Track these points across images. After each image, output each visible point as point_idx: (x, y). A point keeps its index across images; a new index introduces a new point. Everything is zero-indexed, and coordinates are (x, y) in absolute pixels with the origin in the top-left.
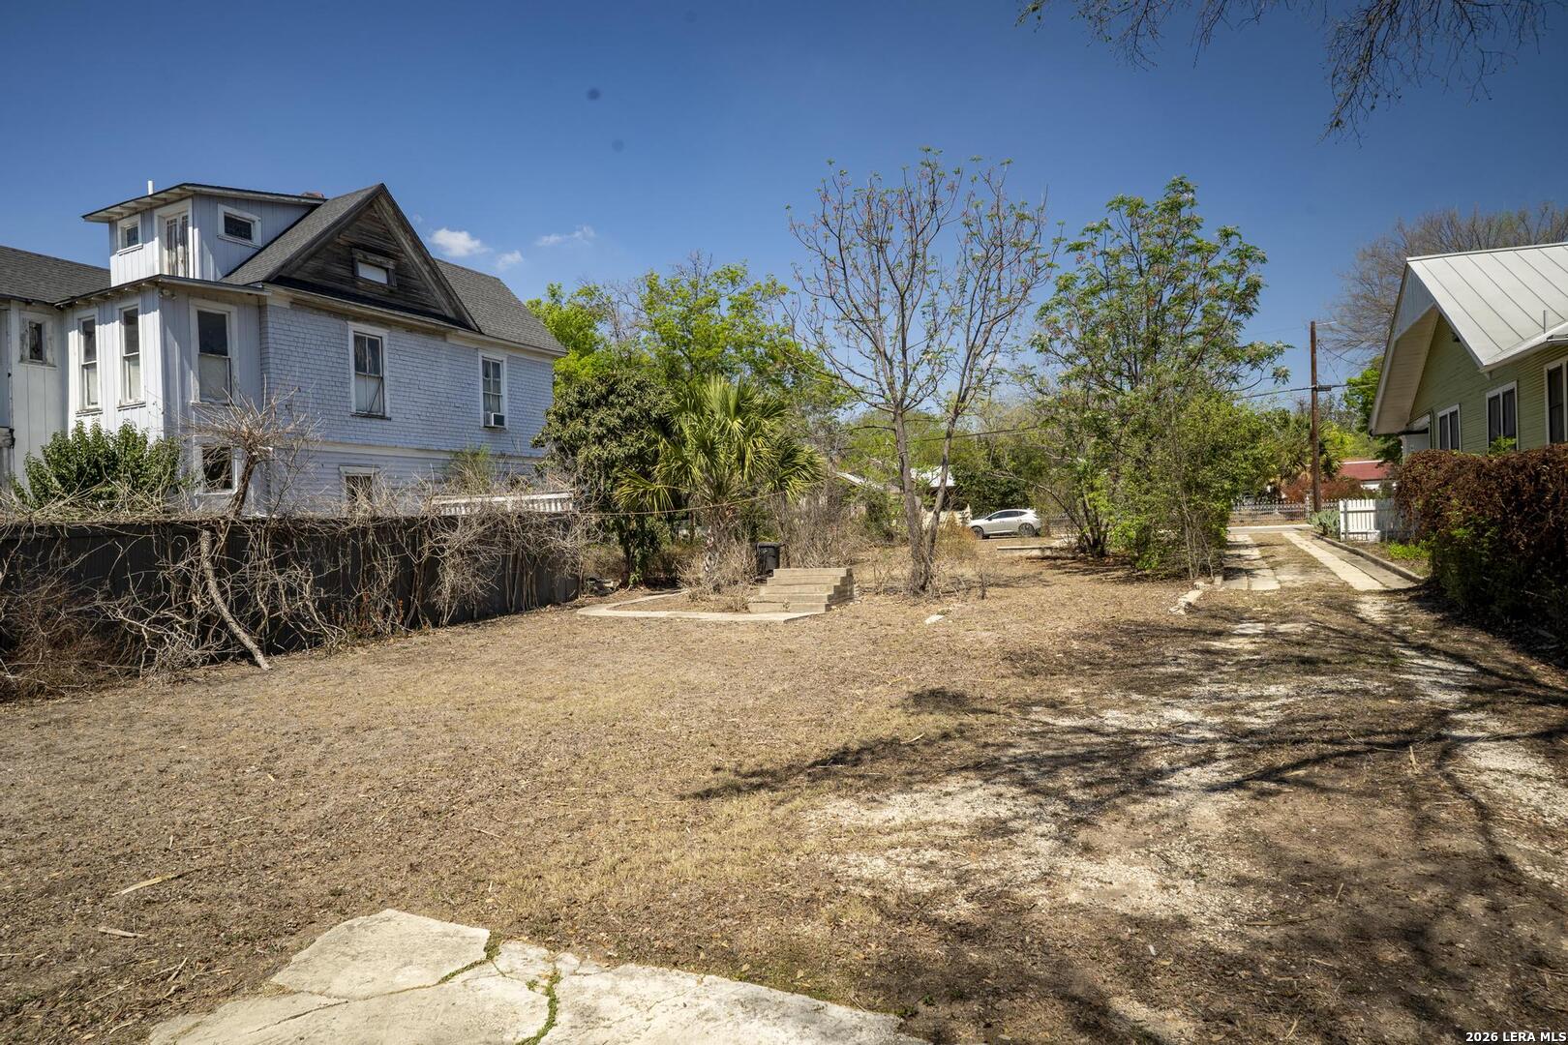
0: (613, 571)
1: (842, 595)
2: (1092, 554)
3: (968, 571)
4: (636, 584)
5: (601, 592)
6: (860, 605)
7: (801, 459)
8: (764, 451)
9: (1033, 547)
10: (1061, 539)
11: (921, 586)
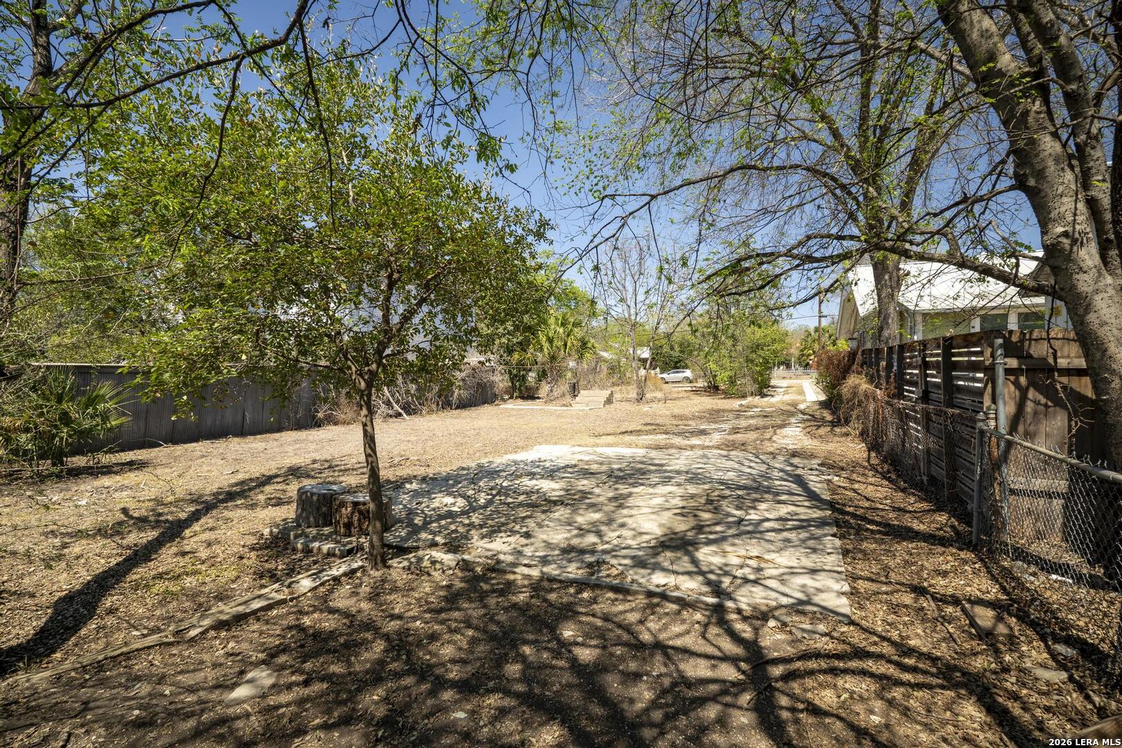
0: (506, 392)
1: (609, 401)
2: (713, 389)
3: (659, 395)
4: (517, 398)
5: (503, 400)
6: (615, 405)
7: (589, 345)
8: (575, 342)
9: (688, 387)
10: (701, 383)
11: (640, 398)
